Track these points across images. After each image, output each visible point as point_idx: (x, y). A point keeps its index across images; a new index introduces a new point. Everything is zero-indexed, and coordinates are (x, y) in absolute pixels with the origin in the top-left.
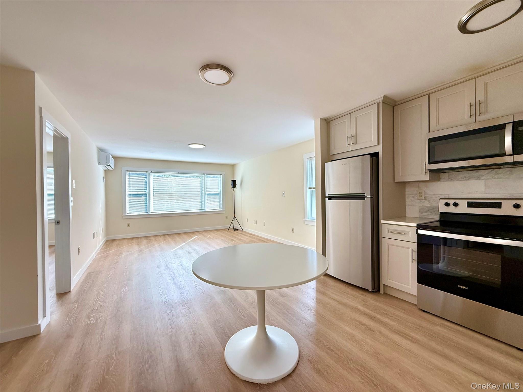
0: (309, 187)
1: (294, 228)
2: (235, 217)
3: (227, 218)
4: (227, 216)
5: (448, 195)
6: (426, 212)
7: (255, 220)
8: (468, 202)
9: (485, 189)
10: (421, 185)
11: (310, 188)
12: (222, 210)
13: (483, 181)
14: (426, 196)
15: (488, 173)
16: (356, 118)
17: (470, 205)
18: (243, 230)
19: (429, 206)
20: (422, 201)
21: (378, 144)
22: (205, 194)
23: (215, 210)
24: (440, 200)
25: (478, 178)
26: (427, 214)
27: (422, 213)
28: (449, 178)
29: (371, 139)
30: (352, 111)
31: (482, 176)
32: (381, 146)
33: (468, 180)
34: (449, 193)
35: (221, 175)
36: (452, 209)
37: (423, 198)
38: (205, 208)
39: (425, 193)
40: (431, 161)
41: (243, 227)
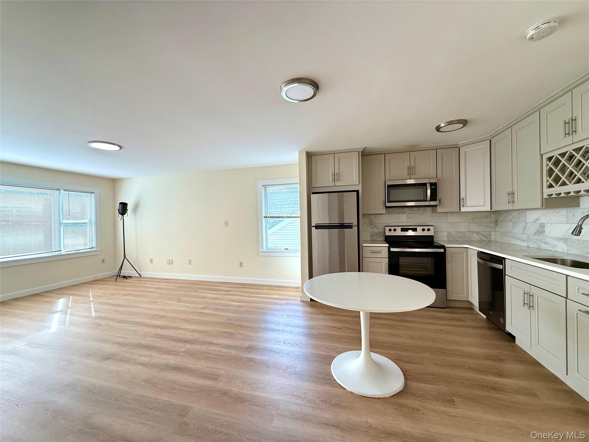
0: (264, 215)
1: (242, 262)
2: (125, 257)
3: (103, 261)
4: (103, 258)
5: (388, 223)
6: (375, 236)
7: (167, 259)
8: (401, 228)
9: (407, 220)
10: (372, 217)
11: (265, 217)
12: (94, 249)
13: (406, 215)
14: (375, 224)
15: (408, 210)
16: (339, 159)
17: (403, 230)
18: (141, 276)
19: (377, 231)
20: (372, 228)
21: (359, 184)
22: (60, 224)
23: (81, 251)
24: (386, 227)
25: (404, 213)
26: (375, 237)
27: (372, 237)
28: (388, 212)
29: (353, 179)
30: (337, 152)
31: (406, 212)
32: (361, 185)
33: (399, 214)
34: (388, 222)
35: (93, 193)
36: (393, 233)
37: (373, 226)
38: (60, 249)
39: (375, 223)
40: (388, 201)
41: (140, 271)
